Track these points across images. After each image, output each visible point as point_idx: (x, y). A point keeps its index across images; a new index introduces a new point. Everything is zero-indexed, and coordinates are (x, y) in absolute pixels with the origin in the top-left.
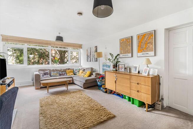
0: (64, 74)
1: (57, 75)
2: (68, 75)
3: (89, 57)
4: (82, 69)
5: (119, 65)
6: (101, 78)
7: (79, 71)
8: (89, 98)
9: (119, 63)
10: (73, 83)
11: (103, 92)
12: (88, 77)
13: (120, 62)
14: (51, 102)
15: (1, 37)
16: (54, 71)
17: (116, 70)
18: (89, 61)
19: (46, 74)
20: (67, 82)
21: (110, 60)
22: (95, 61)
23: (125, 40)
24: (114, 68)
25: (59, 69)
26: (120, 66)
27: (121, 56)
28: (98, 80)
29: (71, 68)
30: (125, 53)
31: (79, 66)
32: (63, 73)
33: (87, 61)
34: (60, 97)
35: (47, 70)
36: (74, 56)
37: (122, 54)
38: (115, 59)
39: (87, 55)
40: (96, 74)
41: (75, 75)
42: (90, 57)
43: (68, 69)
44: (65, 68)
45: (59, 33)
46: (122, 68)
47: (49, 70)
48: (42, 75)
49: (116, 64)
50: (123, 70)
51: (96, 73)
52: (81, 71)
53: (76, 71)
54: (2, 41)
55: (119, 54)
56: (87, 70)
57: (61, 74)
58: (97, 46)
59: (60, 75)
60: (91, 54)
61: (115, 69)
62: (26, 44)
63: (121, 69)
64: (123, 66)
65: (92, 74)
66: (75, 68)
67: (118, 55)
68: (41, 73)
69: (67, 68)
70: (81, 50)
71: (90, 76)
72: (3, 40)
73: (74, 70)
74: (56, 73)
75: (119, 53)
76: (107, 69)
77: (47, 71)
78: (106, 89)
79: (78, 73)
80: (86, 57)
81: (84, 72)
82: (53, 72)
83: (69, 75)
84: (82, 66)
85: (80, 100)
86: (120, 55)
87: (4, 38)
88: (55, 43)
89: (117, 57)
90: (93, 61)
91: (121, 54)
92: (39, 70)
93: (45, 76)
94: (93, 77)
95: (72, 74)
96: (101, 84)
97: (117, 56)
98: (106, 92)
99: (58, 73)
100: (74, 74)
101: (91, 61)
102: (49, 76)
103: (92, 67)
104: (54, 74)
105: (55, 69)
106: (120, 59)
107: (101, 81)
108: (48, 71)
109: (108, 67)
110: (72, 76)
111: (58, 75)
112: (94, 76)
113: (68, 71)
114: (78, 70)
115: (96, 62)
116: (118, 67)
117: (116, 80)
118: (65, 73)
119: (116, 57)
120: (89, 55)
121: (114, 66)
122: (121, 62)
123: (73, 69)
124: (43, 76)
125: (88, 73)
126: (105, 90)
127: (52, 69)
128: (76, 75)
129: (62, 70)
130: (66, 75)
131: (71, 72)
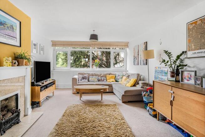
0: (103, 80)
1: (95, 80)
2: (108, 81)
3: (136, 59)
4: (127, 75)
5: (182, 71)
6: (149, 91)
7: (122, 78)
8: (123, 119)
9: (185, 67)
10: (112, 92)
11: (150, 114)
12: (131, 86)
13: (186, 65)
14: (75, 112)
15: (52, 43)
16: (92, 75)
17: (177, 81)
18: (136, 64)
19: (84, 78)
20: (101, 90)
21: (166, 62)
22: (144, 64)
23: (199, 22)
24: (172, 76)
25: (99, 73)
26: (186, 74)
27: (190, 54)
28: (143, 94)
29: (112, 73)
30: (198, 49)
31: (124, 71)
32: (103, 78)
33: (134, 64)
34: (88, 108)
36: (122, 58)
37: (192, 50)
38: (177, 60)
39: (134, 56)
40: (143, 84)
41: (117, 83)
44: (105, 73)
45: (94, 31)
46: (190, 78)
47: (88, 74)
49: (177, 70)
50: (192, 82)
51: (144, 82)
52: (124, 78)
53: (119, 77)
54: (52, 46)
55: (186, 52)
56: (132, 77)
57: (99, 80)
58: (147, 42)
60: (138, 55)
61: (174, 79)
62: (69, 48)
63: (188, 80)
64: (193, 74)
65: (138, 84)
66: (117, 73)
67: (183, 52)
68: (80, 77)
69: (108, 72)
70: (128, 49)
71: (134, 85)
73: (117, 76)
75: (185, 50)
76: (162, 77)
77: (85, 75)
78: (154, 110)
79: (120, 80)
80: (133, 58)
81: (128, 79)
82: (91, 77)
84: (128, 71)
85: (108, 119)
86: (188, 52)
87: (54, 43)
88: (96, 44)
89: (181, 57)
90: (141, 64)
91: (189, 50)
92: (79, 74)
93: (83, 80)
94: (138, 87)
95: (114, 80)
96: (148, 100)
97: (181, 55)
98: (155, 116)
99: (96, 78)
100: (116, 81)
101: (138, 65)
103: (139, 73)
104: (93, 79)
105: (94, 74)
106: (186, 60)
107: (148, 95)
109: (164, 74)
110: (112, 83)
112: (140, 87)
113: (108, 76)
114: (121, 76)
115: (146, 65)
116: (180, 75)
117: (172, 99)
118: (105, 78)
119: (178, 57)
120: (136, 56)
121: (172, 73)
122: (189, 67)
123: (116, 74)
124: (81, 80)
125: (132, 81)
126: (152, 113)
127: (91, 73)
129: (101, 75)
130: (106, 81)
131: (112, 77)
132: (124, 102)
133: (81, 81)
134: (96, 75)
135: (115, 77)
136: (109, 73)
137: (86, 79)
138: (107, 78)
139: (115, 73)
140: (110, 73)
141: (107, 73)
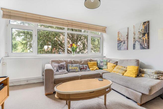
0: (85, 68)
1: (76, 69)
2: (91, 69)
4: (112, 62)
7: (107, 64)
15: (2, 12)
16: (72, 63)
19: (61, 67)
25: (78, 60)
29: (93, 59)
32: (85, 66)
35: (62, 61)
42: (126, 42)
43: (90, 61)
44: (86, 59)
47: (65, 61)
48: (56, 68)
52: (110, 64)
53: (102, 64)
56: (125, 64)
58: (148, 22)
59: (81, 69)
60: (128, 38)
65: (140, 72)
66: (99, 60)
68: (55, 66)
72: (4, 16)
73: (99, 62)
74: (76, 66)
77: (62, 64)
79: (105, 67)
80: (117, 43)
83: (93, 70)
87: (6, 13)
92: (53, 61)
93: (60, 71)
95: (97, 68)
99: (78, 67)
100: (100, 68)
102: (66, 70)
104: (73, 68)
105: (73, 61)
108: (64, 63)
111: (78, 69)
113: (90, 63)
114: (105, 63)
115: (148, 50)
118: (87, 66)
120: (122, 40)
123: (97, 61)
124: (57, 71)
127: (69, 60)
128: (102, 69)
129: (82, 62)
130: (88, 69)
131: (94, 64)
132: (141, 105)
133: (58, 73)
134: (75, 62)
135: (97, 63)
136: (89, 59)
137: (64, 69)
138: (89, 65)
139: (96, 59)
140: (91, 60)
141: (88, 60)
